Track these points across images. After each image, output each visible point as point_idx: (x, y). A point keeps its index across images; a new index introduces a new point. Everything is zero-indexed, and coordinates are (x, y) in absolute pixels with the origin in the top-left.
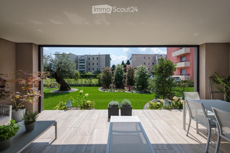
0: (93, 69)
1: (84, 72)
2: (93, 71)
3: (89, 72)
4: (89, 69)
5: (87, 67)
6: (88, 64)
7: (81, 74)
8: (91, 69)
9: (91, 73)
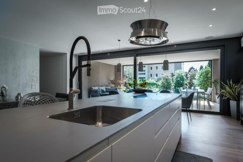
0: (157, 75)
1: (144, 79)
2: (155, 77)
3: (150, 80)
4: (151, 75)
5: (148, 72)
6: (150, 68)
7: (141, 82)
8: (154, 75)
9: (153, 80)
